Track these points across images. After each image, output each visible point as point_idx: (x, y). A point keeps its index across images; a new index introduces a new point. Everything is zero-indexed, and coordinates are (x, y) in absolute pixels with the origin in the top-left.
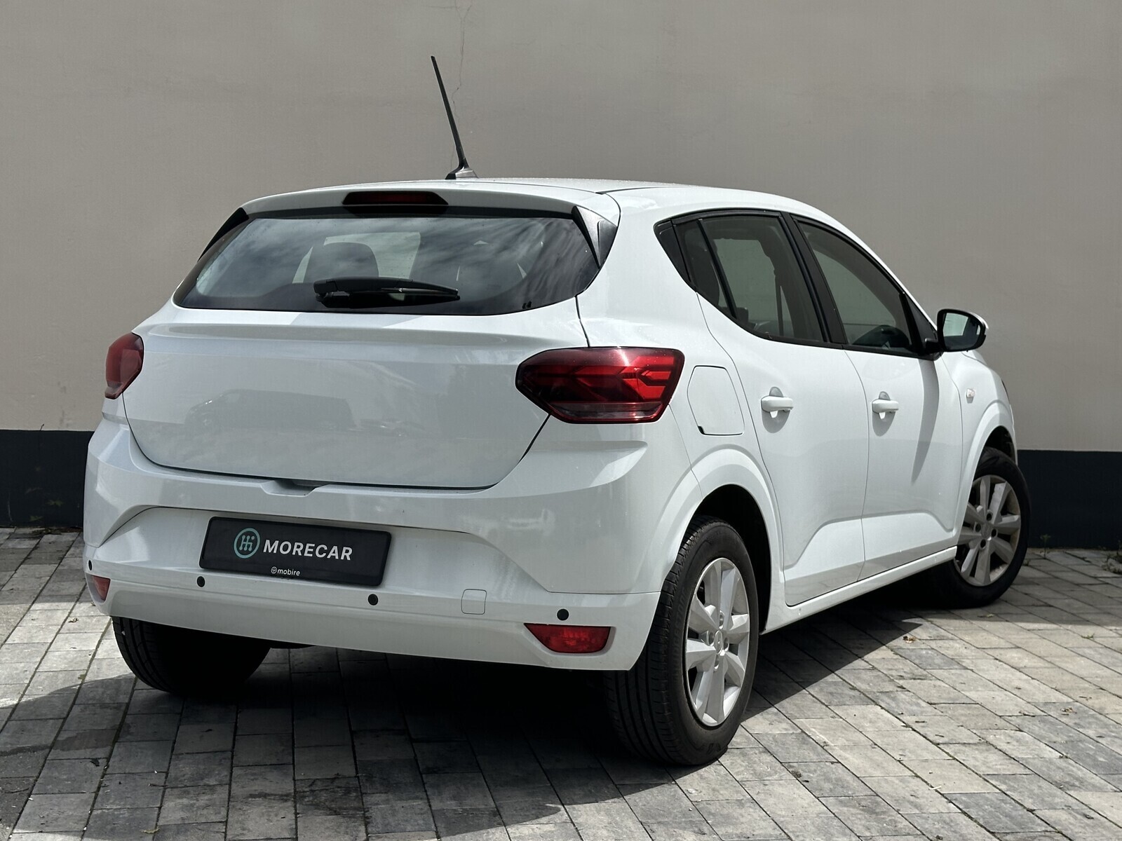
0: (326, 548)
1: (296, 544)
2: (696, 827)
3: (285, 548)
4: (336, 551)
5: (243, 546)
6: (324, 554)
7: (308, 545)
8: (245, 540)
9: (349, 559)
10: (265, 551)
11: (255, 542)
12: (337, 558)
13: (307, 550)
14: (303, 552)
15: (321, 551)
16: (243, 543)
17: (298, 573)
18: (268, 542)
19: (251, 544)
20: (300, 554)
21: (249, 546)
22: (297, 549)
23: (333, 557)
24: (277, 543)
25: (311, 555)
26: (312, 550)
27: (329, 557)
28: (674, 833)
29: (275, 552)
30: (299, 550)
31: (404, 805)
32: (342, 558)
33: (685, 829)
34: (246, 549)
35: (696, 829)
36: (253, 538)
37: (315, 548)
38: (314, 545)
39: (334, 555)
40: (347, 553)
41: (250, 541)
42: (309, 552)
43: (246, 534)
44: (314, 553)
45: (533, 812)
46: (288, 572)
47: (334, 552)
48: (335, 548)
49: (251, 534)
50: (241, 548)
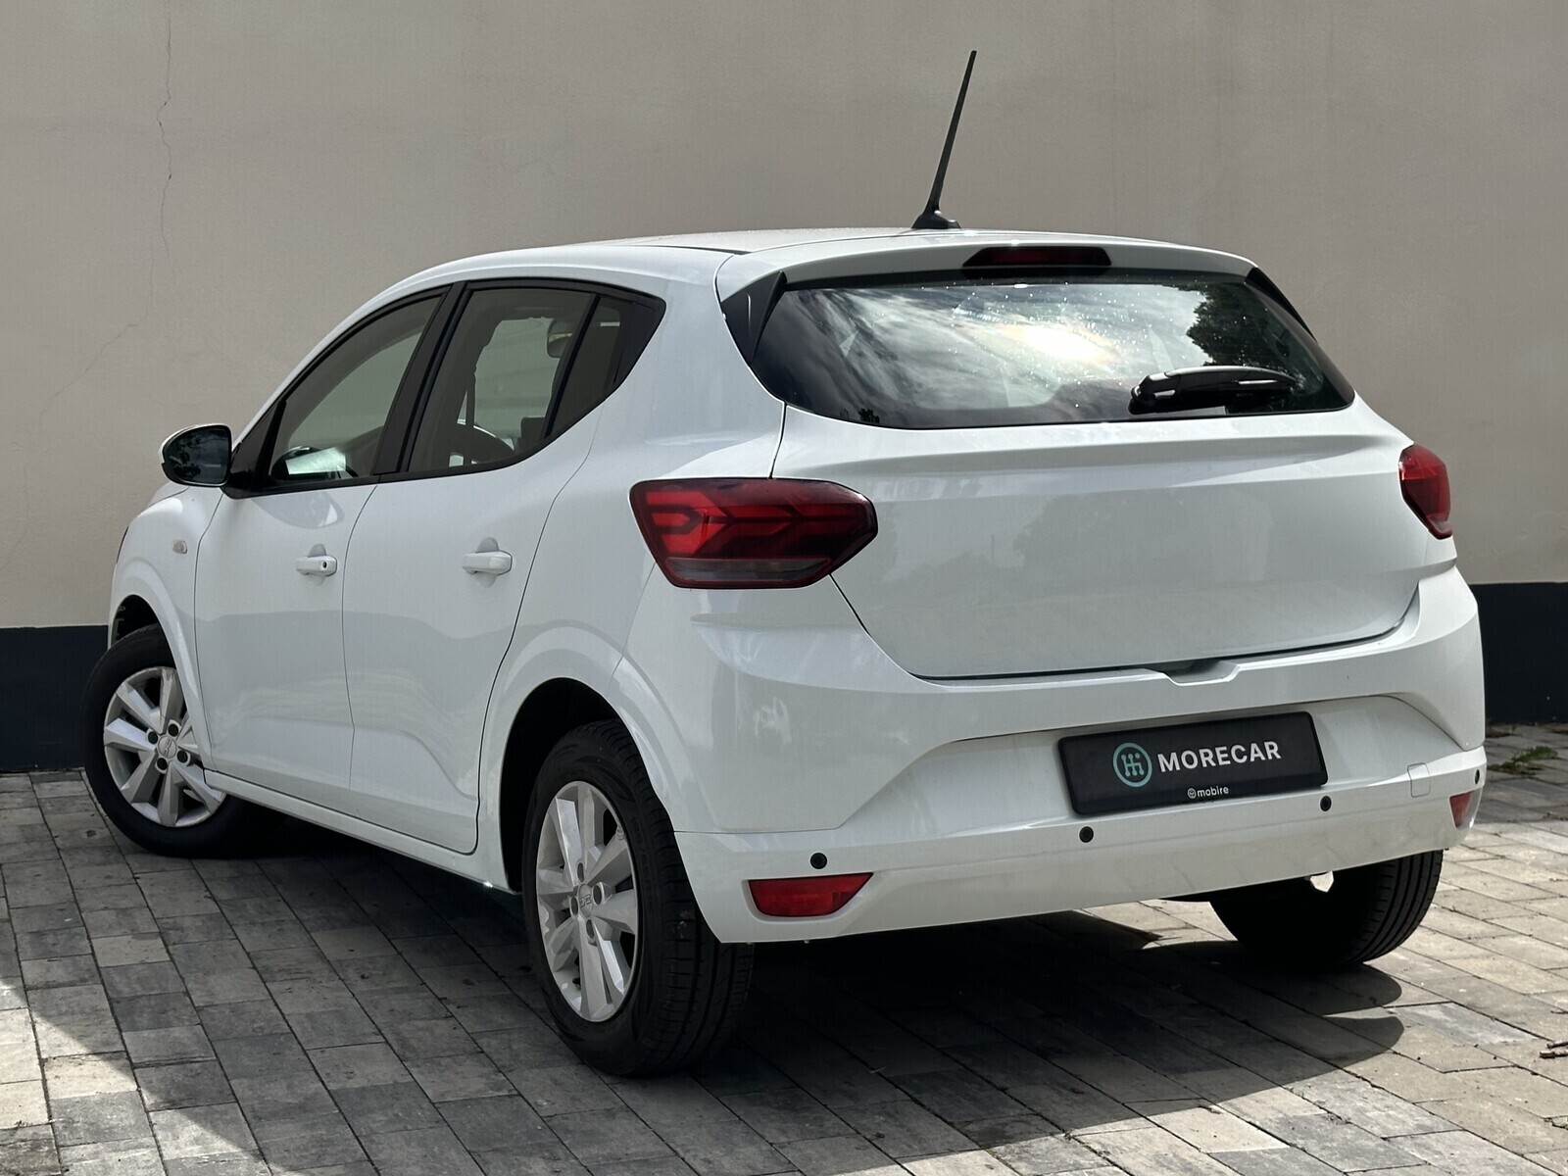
0: (1243, 749)
1: (1202, 752)
2: (547, 1151)
3: (1190, 760)
4: (1258, 750)
5: (1130, 769)
6: (1245, 758)
7: (1218, 750)
8: (1128, 761)
9: (1278, 757)
10: (1163, 770)
11: (1143, 760)
12: (1263, 758)
13: (1220, 757)
14: (1215, 759)
15: (1240, 755)
16: (1126, 766)
17: (1226, 790)
18: (1161, 757)
19: (1139, 764)
20: (1213, 764)
21: (1137, 769)
22: (1206, 758)
23: (1258, 759)
24: (1174, 756)
25: (1229, 762)
26: (1226, 755)
27: (1252, 760)
28: (516, 1162)
29: (1178, 768)
30: (1209, 759)
31: (121, 1157)
32: (1270, 757)
33: (531, 1154)
34: (1135, 773)
35: (546, 1154)
36: (1138, 756)
37: (1229, 752)
38: (1225, 748)
39: (1257, 755)
40: (1273, 750)
41: (1135, 760)
42: (1224, 759)
43: (1126, 752)
44: (1230, 758)
45: (313, 1151)
46: (1213, 792)
47: (1256, 752)
48: (1254, 746)
49: (1133, 751)
50: (1128, 774)
